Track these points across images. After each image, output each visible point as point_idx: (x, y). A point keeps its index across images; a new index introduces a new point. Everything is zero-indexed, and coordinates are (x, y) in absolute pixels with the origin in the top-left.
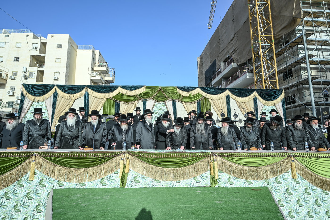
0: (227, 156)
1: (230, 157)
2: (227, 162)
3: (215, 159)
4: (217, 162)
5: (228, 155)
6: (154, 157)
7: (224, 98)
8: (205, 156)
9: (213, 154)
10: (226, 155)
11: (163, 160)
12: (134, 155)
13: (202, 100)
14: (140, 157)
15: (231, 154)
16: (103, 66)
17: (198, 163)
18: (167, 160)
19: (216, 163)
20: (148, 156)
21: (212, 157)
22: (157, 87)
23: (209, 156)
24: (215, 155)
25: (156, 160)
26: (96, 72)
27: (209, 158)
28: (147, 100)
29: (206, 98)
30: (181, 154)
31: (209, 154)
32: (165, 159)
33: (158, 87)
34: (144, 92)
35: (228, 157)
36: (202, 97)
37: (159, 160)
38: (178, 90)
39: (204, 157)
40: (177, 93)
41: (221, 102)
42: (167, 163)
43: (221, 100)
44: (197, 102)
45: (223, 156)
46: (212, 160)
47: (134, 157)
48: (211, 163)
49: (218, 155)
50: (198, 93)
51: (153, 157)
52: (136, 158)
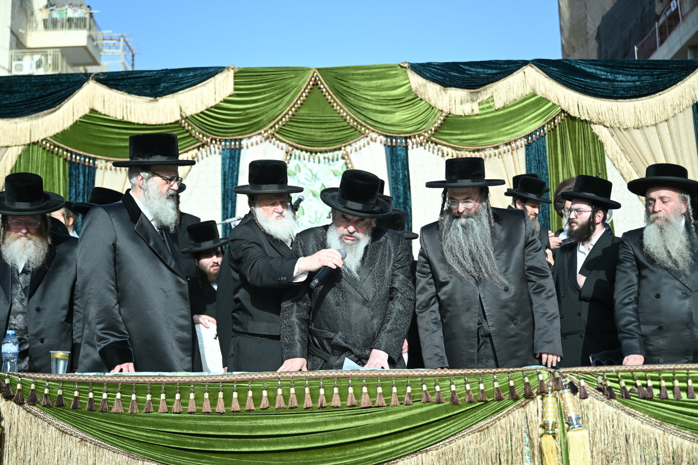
0: (656, 392)
1: (678, 398)
2: (658, 432)
3: (572, 414)
4: (585, 433)
5: (664, 384)
6: (163, 407)
7: (680, 116)
8: (506, 395)
9: (557, 380)
10: (650, 383)
11: (219, 428)
12: (33, 402)
13: (554, 130)
14: (75, 408)
15: (681, 380)
16: (71, 23)
17: (460, 442)
18: (252, 428)
19: (578, 438)
20: (125, 401)
21: (550, 399)
22: (298, 71)
23: (529, 396)
24: (574, 389)
25: (177, 427)
26: (37, 57)
27: (533, 406)
28: (244, 142)
29: (574, 119)
30: (344, 384)
31: (533, 382)
32: (238, 423)
33: (304, 70)
34: (225, 101)
35: (663, 399)
36: (553, 113)
37: (196, 427)
38: (416, 81)
39: (499, 399)
40: (413, 99)
41: (667, 139)
42: (249, 445)
43: (664, 127)
44: (528, 146)
45: (626, 395)
46: (551, 418)
47: (35, 409)
48: (549, 443)
49: (590, 390)
50: (528, 91)
51: (156, 409)
52: (49, 417)
